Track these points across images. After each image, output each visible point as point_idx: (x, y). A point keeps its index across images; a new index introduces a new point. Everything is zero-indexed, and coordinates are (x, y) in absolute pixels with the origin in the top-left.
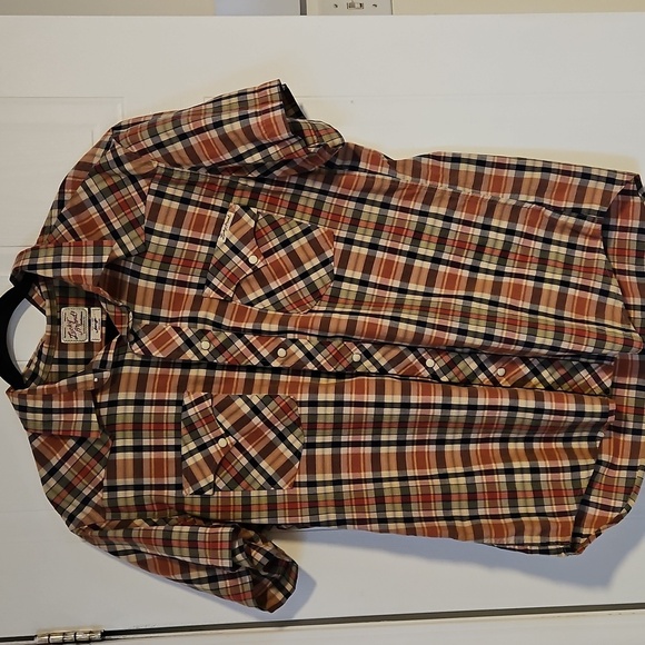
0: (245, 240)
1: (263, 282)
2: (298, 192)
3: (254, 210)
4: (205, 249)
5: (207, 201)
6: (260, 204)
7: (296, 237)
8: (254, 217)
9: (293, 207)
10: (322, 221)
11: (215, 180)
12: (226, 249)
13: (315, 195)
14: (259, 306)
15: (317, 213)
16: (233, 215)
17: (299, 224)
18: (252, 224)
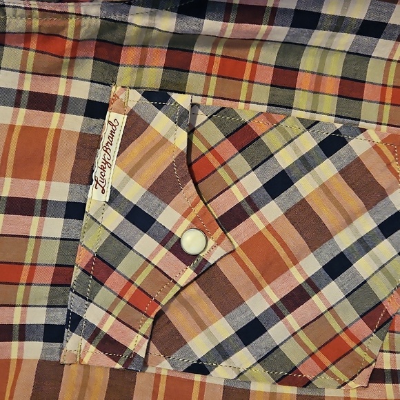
0: (164, 188)
1: (227, 299)
2: (300, 34)
3: (183, 100)
4: (55, 226)
5: (46, 86)
6: (194, 80)
7: (306, 164)
8: (185, 120)
9: (285, 78)
10: (369, 110)
11: (56, 21)
12: (113, 219)
13: (345, 41)
14: (222, 374)
15: (351, 89)
16: (122, 119)
17: (310, 125)
18: (180, 139)
